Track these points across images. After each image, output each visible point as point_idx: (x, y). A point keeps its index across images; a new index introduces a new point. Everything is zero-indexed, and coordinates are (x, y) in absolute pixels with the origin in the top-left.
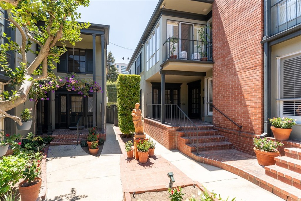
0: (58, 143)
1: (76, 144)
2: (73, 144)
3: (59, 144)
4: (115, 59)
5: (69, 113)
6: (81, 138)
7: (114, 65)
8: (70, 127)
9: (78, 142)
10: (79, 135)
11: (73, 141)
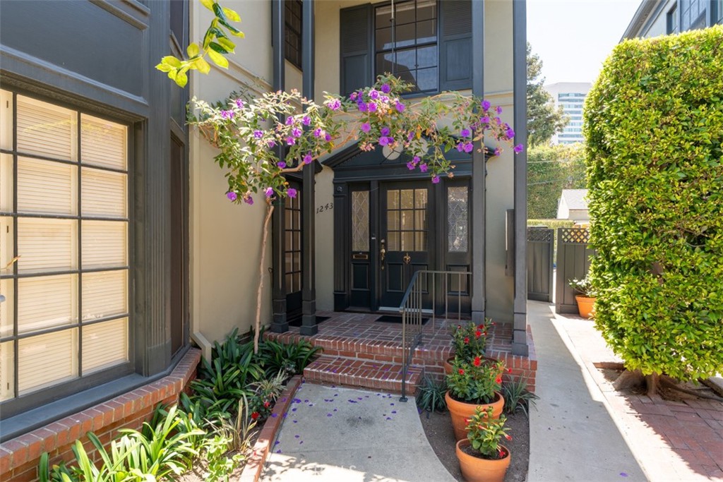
0: (330, 376)
1: (397, 392)
2: (385, 390)
3: (333, 380)
4: (542, 62)
5: (380, 254)
6: (421, 363)
7: (537, 86)
8: (381, 308)
9: (404, 384)
10: (413, 352)
11: (386, 377)
